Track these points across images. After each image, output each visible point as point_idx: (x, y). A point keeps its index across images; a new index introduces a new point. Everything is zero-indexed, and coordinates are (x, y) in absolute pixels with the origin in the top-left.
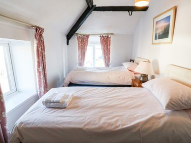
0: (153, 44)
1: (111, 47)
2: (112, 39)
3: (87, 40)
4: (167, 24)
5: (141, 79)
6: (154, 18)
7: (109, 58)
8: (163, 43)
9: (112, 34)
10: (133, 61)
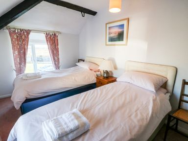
0: (106, 45)
1: (60, 47)
2: (60, 38)
3: (28, 37)
4: (121, 30)
5: (105, 75)
6: (106, 24)
7: (59, 59)
8: (118, 45)
9: (59, 33)
10: (84, 61)
